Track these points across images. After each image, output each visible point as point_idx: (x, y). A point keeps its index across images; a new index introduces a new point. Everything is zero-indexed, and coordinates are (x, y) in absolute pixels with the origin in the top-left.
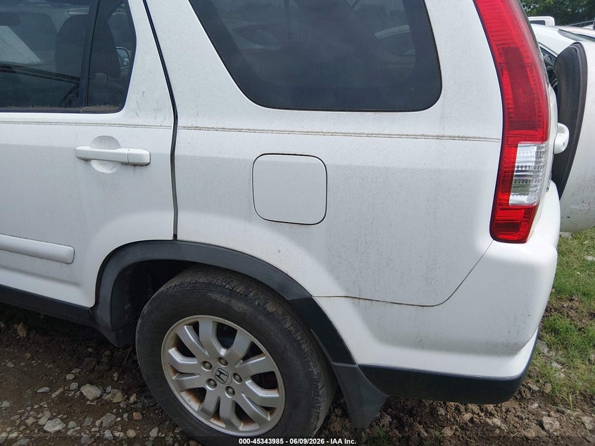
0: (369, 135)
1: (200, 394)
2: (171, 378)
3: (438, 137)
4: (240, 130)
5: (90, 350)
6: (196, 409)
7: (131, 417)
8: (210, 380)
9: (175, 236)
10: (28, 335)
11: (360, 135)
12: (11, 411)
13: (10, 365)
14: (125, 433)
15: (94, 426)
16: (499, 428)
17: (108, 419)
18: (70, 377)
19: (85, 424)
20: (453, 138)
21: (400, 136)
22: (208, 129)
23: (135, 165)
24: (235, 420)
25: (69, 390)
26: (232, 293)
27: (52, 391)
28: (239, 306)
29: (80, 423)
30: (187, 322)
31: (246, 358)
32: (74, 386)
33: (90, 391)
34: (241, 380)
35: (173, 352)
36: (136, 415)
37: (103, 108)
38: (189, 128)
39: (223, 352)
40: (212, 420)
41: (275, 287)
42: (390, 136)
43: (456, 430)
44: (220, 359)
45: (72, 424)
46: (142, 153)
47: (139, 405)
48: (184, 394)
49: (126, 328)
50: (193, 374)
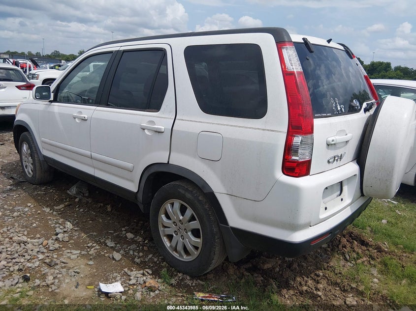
0: (239, 127)
1: (170, 237)
2: (161, 229)
3: (263, 130)
4: (196, 122)
5: (135, 220)
6: (169, 246)
7: (143, 249)
8: (176, 231)
9: (168, 162)
10: (111, 210)
11: (236, 126)
12: (96, 236)
13: (101, 221)
14: (138, 254)
15: (127, 248)
16: (320, 296)
17: (133, 246)
18: (123, 229)
19: (124, 247)
20: (268, 130)
21: (250, 128)
22: (186, 120)
23: (159, 132)
24: (183, 252)
25: (122, 234)
26: (187, 190)
27: (114, 233)
28: (188, 195)
29: (122, 246)
30: (170, 202)
31: (190, 221)
32: (124, 232)
33: (130, 235)
34: (187, 233)
35: (163, 216)
36: (145, 248)
37: (153, 110)
38: (180, 120)
39: (181, 218)
40: (174, 252)
41: (200, 186)
42: (246, 128)
43: (297, 293)
44: (180, 221)
45: (118, 245)
46: (162, 128)
47: (148, 245)
48: (165, 238)
49: (147, 204)
50: (169, 228)
